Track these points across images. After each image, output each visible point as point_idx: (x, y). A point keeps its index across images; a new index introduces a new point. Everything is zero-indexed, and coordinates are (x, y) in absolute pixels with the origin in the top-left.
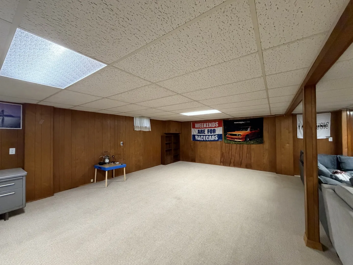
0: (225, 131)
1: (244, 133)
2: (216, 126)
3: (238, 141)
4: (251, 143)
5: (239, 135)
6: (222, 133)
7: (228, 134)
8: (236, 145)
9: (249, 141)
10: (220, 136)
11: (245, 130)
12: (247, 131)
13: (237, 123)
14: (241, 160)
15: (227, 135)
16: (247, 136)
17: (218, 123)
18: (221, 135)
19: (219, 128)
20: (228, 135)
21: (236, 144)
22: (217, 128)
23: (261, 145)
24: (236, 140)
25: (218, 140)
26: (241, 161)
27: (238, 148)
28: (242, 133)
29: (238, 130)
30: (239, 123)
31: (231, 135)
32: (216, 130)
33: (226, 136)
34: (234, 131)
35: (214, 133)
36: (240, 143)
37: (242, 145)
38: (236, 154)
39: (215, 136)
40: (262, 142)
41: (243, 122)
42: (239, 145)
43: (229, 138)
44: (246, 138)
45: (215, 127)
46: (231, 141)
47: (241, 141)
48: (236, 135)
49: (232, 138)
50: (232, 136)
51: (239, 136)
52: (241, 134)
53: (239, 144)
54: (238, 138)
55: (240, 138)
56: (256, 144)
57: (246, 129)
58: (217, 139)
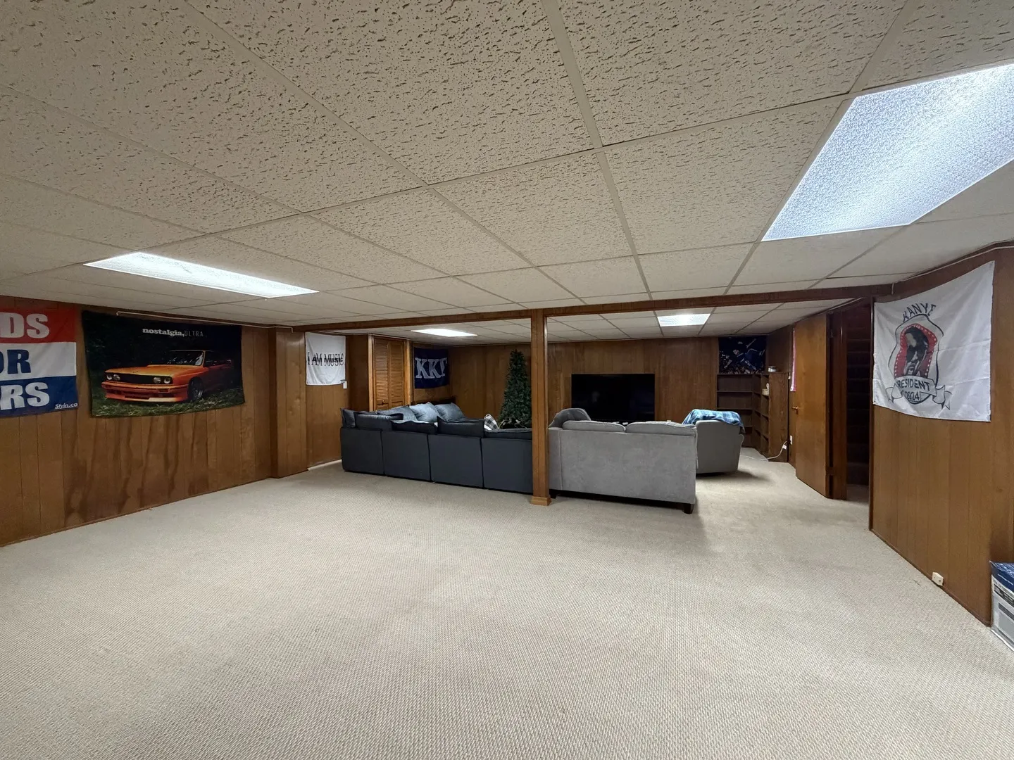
0: (95, 363)
1: (185, 371)
2: (31, 333)
3: (160, 403)
4: (209, 405)
5: (163, 378)
6: (74, 373)
7: (112, 374)
8: (152, 420)
9: (201, 399)
10: (60, 388)
11: (188, 361)
12: (194, 365)
13: (156, 332)
14: (170, 472)
15: (106, 380)
16: (194, 382)
17: (44, 318)
18: (71, 379)
19: (57, 346)
20: (113, 380)
21: (151, 414)
22: (43, 344)
23: (237, 409)
24: (152, 400)
25: (49, 408)
26: (172, 478)
27: (161, 430)
28: (177, 373)
29: (162, 360)
30: (165, 333)
31: (125, 378)
32: (30, 356)
33: (100, 385)
34: (144, 364)
35: (12, 370)
36: (169, 409)
37: (174, 417)
38: (151, 456)
39: (24, 388)
40: (240, 400)
41: (180, 334)
42: (162, 418)
43: (119, 393)
44: (190, 391)
45: (26, 339)
46: (126, 406)
47: (175, 403)
48: (149, 380)
49: (135, 393)
50: (136, 386)
51: (162, 383)
52: (172, 376)
53: (165, 413)
54: (160, 390)
55: (166, 390)
56: (223, 407)
57: (191, 359)
58: (45, 399)
